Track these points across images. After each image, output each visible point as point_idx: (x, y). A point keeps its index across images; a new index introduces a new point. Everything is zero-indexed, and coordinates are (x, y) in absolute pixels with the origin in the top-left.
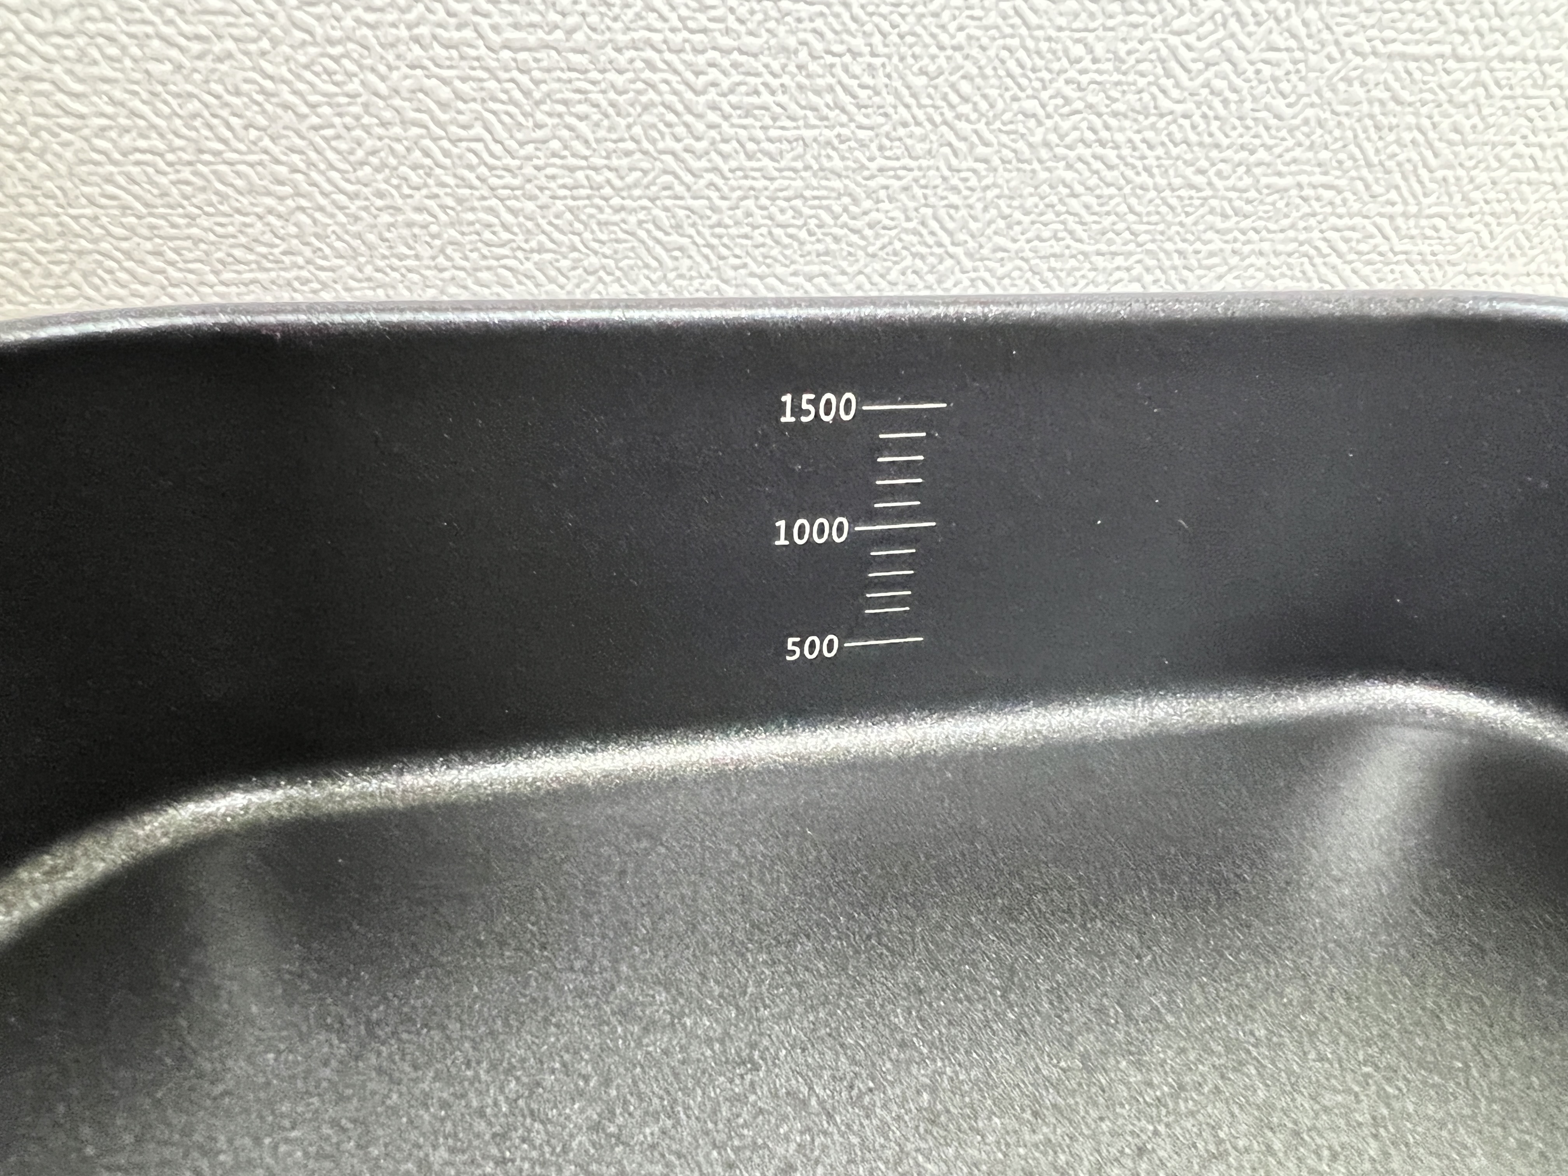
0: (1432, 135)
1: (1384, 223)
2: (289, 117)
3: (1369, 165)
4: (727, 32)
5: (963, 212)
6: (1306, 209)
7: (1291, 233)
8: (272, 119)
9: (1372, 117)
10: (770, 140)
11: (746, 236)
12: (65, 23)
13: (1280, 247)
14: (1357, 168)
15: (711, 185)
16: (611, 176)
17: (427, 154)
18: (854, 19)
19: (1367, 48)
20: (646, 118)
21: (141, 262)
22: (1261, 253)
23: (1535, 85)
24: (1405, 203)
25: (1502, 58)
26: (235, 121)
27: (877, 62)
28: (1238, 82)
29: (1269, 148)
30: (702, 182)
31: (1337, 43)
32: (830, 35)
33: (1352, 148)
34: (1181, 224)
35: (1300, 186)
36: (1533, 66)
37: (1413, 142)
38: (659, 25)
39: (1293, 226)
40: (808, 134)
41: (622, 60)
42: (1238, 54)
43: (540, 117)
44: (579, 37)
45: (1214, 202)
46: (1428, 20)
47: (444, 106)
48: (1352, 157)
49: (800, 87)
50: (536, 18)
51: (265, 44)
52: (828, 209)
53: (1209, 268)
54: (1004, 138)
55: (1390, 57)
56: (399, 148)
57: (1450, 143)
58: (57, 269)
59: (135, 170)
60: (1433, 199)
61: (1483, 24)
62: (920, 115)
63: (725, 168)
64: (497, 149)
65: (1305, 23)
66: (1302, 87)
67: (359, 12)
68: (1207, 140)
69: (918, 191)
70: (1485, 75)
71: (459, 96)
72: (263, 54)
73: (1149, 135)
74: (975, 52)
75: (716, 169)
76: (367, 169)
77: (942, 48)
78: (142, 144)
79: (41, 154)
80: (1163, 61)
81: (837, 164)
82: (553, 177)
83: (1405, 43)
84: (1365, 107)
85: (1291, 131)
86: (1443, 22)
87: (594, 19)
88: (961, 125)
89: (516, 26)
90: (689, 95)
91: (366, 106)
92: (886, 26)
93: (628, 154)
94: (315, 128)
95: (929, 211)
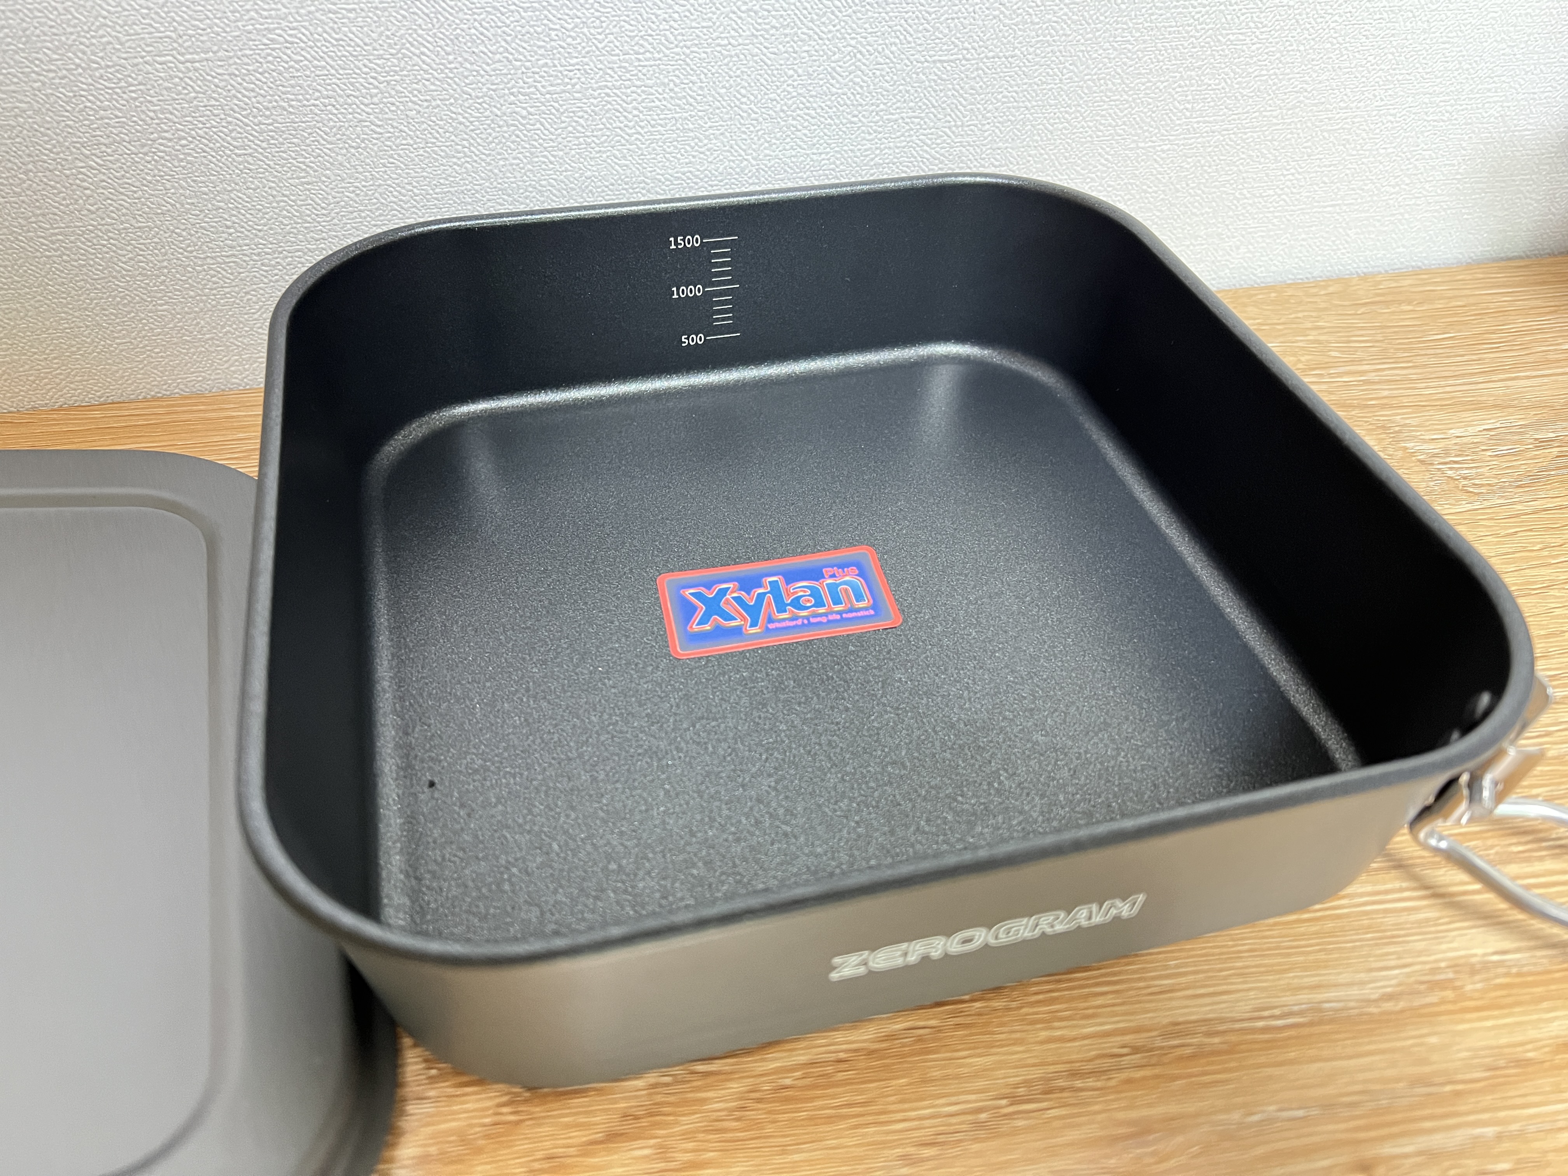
0: (961, 92)
1: (947, 130)
2: (462, 127)
3: (934, 107)
4: (639, 79)
5: (749, 141)
6: (908, 127)
7: (903, 138)
8: (455, 128)
9: (931, 87)
10: (660, 119)
11: (654, 159)
12: (375, 100)
13: (898, 145)
14: (929, 108)
15: (637, 139)
16: (594, 139)
17: (518, 136)
18: (692, 69)
19: (923, 59)
20: (608, 115)
21: (403, 188)
22: (890, 148)
23: (1006, 67)
24: (955, 121)
25: (988, 58)
26: (440, 131)
27: (704, 85)
28: (865, 78)
29: (885, 104)
30: (633, 138)
31: (908, 59)
32: (682, 77)
33: (925, 100)
34: (850, 138)
35: (902, 118)
36: (1004, 59)
37: (953, 95)
38: (610, 79)
39: (903, 135)
40: (677, 116)
41: (596, 94)
42: (863, 67)
43: (563, 118)
44: (577, 87)
45: (863, 128)
46: (949, 46)
47: (523, 118)
48: (924, 104)
49: (672, 98)
50: (560, 81)
51: (452, 101)
52: (689, 145)
53: (867, 156)
54: (763, 110)
55: (934, 62)
56: (506, 135)
57: (971, 94)
58: (370, 193)
59: (401, 152)
60: (968, 118)
61: (975, 45)
62: (724, 103)
63: (642, 132)
64: (546, 132)
65: (892, 53)
66: (895, 78)
67: (489, 86)
68: (855, 103)
69: (728, 135)
70: (981, 64)
71: (530, 113)
72: (451, 104)
73: (828, 103)
74: (745, 77)
75: (639, 133)
76: (494, 144)
77: (731, 77)
78: (404, 142)
79: (364, 149)
80: (830, 74)
81: (691, 126)
82: (570, 141)
83: (940, 56)
84: (927, 83)
85: (894, 96)
86: (956, 46)
87: (583, 80)
88: (744, 106)
89: (552, 85)
90: (625, 105)
91: (492, 120)
92: (705, 71)
93: (601, 129)
94: (472, 130)
95: (733, 142)
